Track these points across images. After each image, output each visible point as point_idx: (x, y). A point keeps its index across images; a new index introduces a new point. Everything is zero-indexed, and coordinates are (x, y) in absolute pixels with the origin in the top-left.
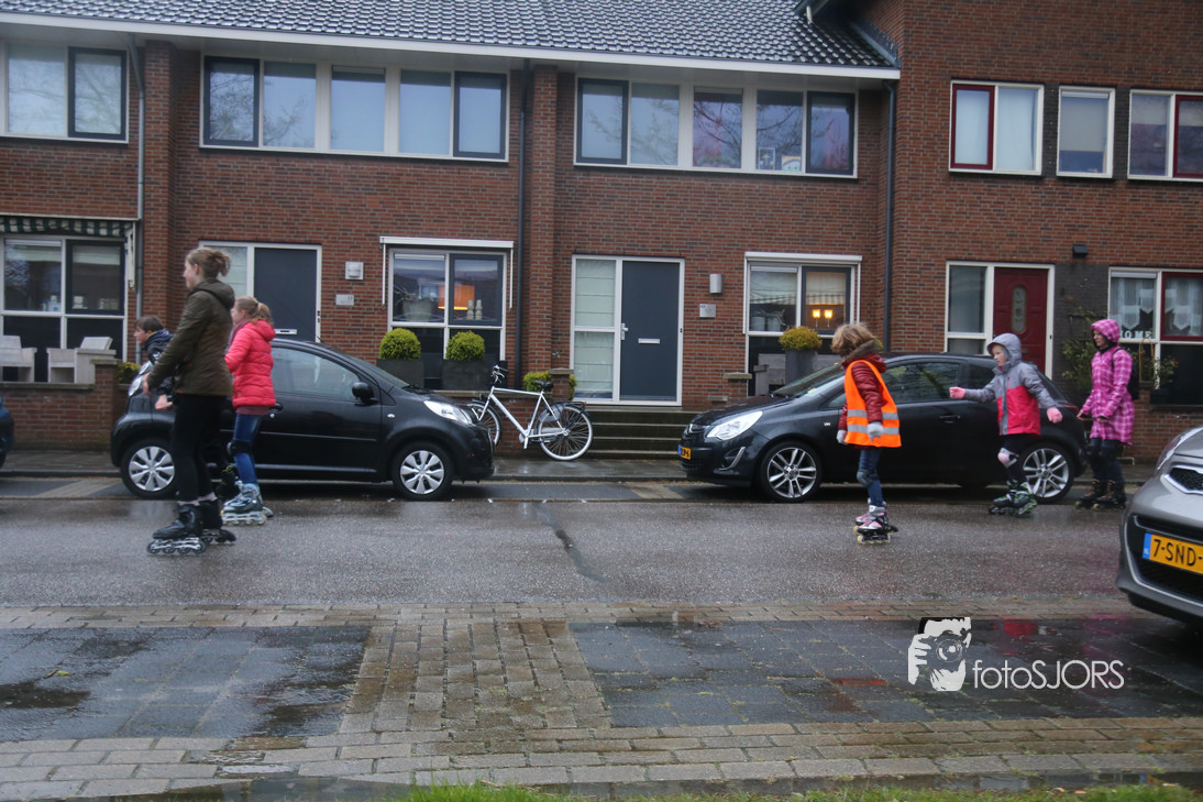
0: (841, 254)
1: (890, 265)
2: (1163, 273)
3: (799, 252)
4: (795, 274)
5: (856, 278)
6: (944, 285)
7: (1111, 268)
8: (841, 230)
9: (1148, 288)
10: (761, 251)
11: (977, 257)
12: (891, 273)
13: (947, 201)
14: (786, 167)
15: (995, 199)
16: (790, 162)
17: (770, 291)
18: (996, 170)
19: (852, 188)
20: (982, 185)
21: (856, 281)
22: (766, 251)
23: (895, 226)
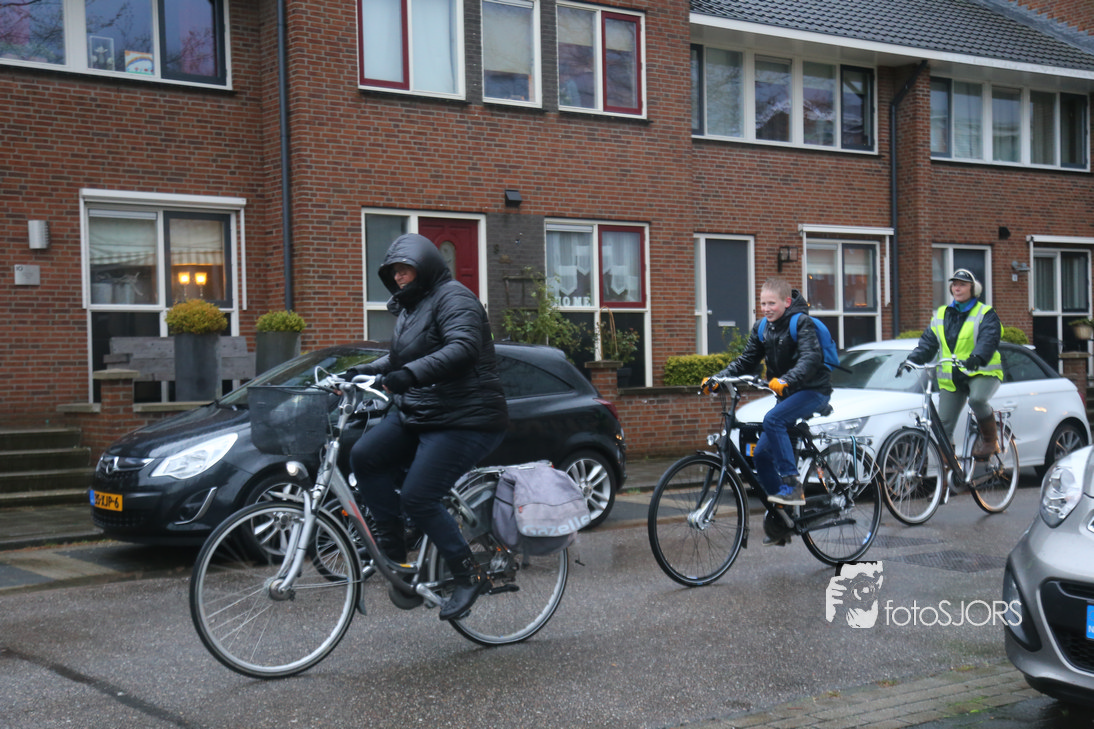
0: (217, 194)
1: (290, 213)
2: (599, 226)
3: (159, 191)
4: (152, 223)
5: (238, 229)
6: (360, 241)
7: (546, 220)
8: (214, 161)
9: (583, 245)
10: (103, 187)
11: (398, 204)
12: (291, 222)
13: (358, 128)
14: (131, 68)
15: (415, 128)
16: (136, 60)
17: (118, 245)
18: (413, 90)
19: (227, 104)
20: (400, 109)
21: (239, 232)
22: (111, 188)
23: (293, 160)
